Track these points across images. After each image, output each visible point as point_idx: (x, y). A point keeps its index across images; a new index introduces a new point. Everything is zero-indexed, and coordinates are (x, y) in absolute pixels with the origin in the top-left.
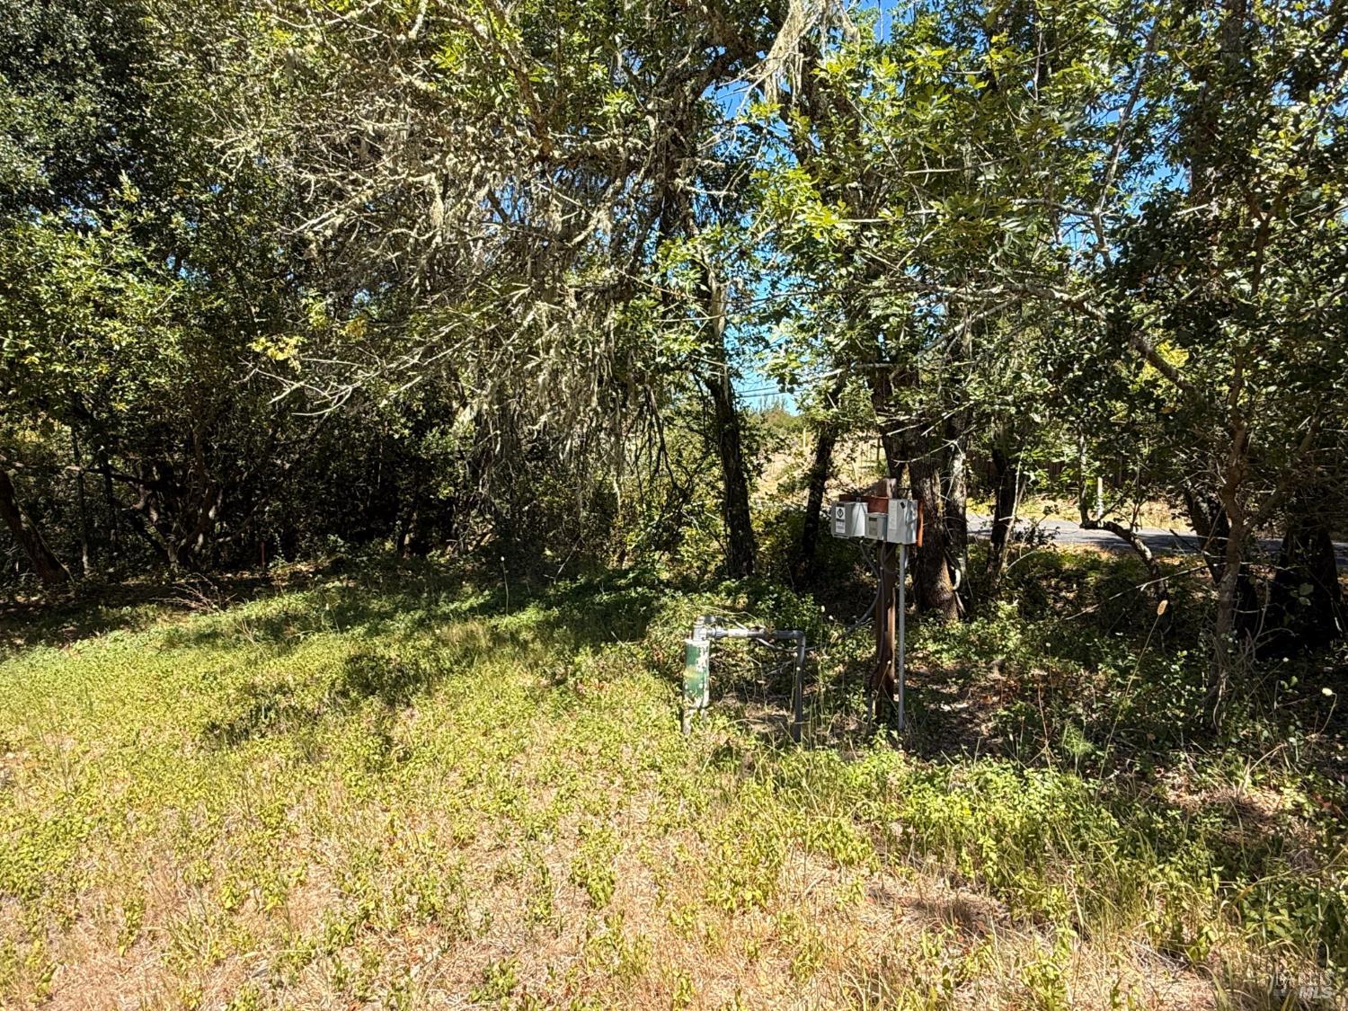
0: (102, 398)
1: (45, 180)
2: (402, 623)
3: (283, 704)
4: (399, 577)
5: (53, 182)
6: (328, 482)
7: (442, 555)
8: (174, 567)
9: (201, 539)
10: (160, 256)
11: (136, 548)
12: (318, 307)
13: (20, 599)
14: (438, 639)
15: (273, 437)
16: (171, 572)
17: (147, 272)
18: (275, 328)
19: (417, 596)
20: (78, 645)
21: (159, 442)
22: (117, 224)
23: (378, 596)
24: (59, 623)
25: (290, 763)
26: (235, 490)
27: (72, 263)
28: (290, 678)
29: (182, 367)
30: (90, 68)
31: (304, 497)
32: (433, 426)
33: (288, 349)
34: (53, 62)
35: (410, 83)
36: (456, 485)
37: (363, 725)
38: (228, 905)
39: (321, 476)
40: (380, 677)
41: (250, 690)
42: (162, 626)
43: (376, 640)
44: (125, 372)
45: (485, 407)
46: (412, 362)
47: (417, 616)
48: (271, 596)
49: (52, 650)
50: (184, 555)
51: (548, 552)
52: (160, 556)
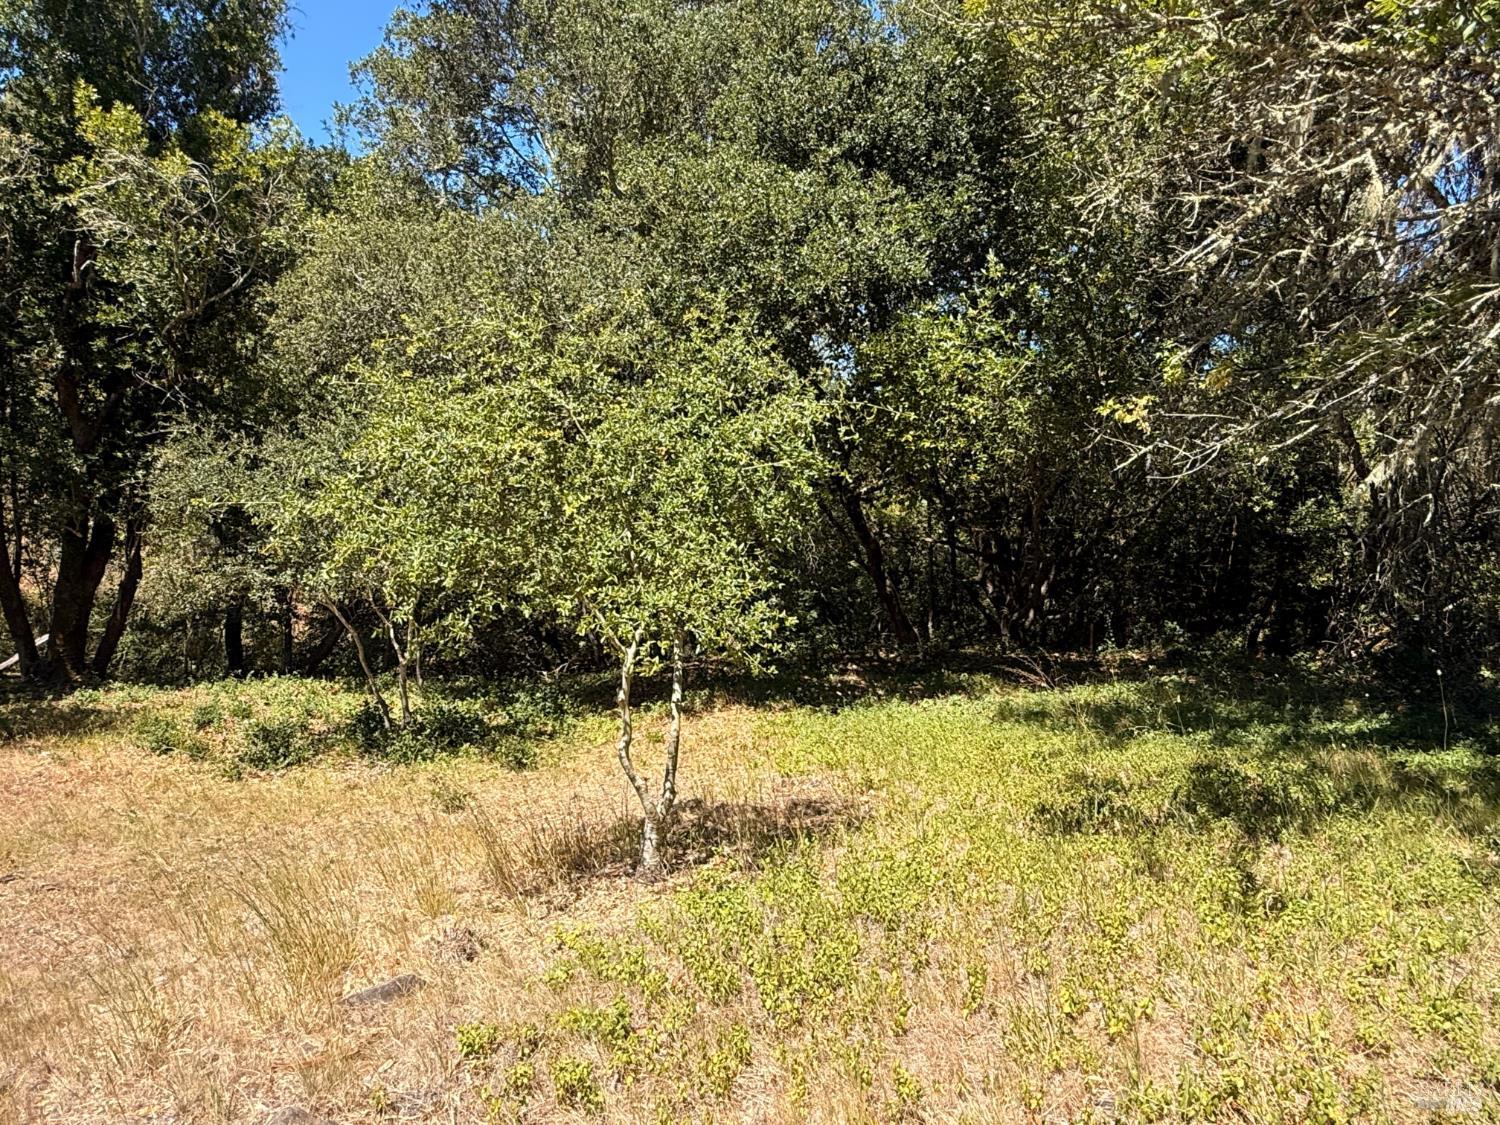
0: (955, 473)
1: (927, 273)
2: (1259, 736)
3: (1118, 803)
4: (1252, 679)
5: (934, 273)
6: (1167, 562)
7: (1313, 659)
8: (1006, 639)
9: (1031, 614)
10: (1014, 328)
11: (972, 619)
12: (1174, 360)
13: (882, 654)
14: (1314, 765)
15: (1110, 510)
16: (1003, 645)
17: (1004, 345)
18: (1122, 390)
19: (1279, 707)
20: (926, 703)
21: (1000, 516)
22: (983, 302)
23: (1227, 700)
24: (911, 680)
25: (1129, 871)
26: (1067, 567)
27: (945, 345)
28: (1122, 775)
29: (1028, 437)
30: (969, 159)
31: (1138, 576)
32: (1308, 496)
33: (1137, 411)
34: (940, 163)
35: (1332, 50)
36: (1337, 572)
37: (1215, 850)
38: (1067, 1009)
39: (1159, 555)
40: (1235, 798)
41: (1079, 778)
42: (994, 698)
43: (1228, 752)
44: (978, 445)
45: (1410, 462)
46: (1305, 407)
47: (1279, 731)
48: (1102, 682)
49: (905, 704)
50: (1015, 629)
51: (1487, 674)
52: (993, 628)
